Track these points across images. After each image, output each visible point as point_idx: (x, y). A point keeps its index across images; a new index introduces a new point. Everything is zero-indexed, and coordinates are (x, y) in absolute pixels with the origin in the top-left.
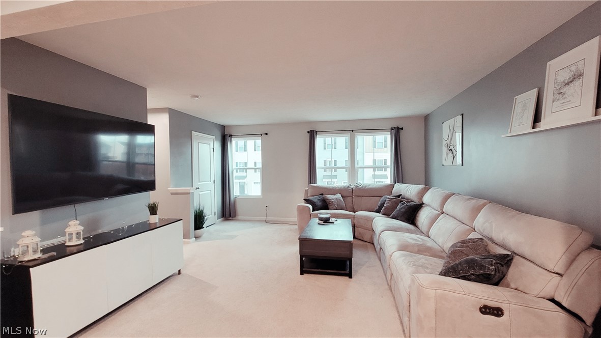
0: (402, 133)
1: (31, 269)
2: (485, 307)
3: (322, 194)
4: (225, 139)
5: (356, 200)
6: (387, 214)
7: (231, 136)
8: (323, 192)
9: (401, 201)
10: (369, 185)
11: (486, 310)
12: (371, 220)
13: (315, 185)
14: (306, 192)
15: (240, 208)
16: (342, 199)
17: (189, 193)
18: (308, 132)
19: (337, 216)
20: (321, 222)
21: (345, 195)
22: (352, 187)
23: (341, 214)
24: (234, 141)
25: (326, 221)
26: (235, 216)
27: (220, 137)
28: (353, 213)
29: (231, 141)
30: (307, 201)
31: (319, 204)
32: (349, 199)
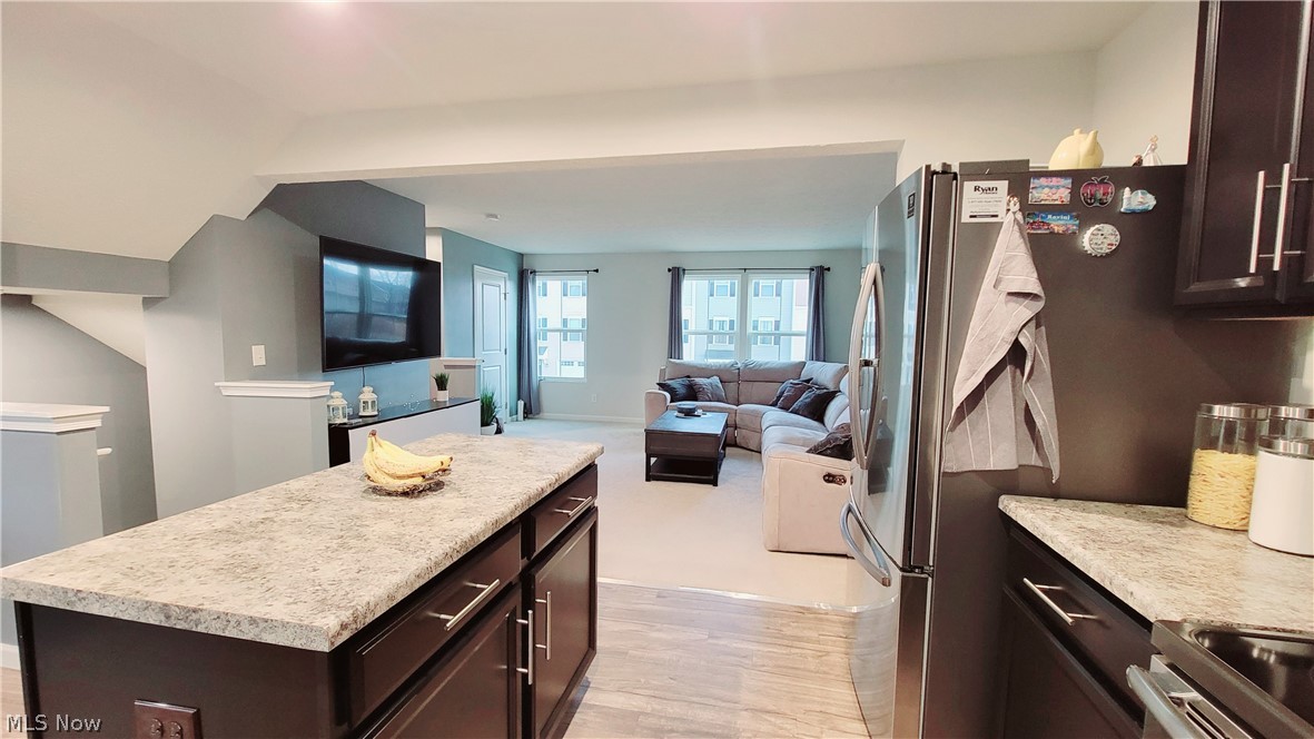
0: (827, 275)
1: (350, 431)
2: (829, 475)
3: (689, 377)
4: (523, 278)
5: (743, 386)
6: (785, 408)
7: (533, 272)
8: (689, 373)
9: (810, 388)
10: (767, 363)
11: (830, 478)
12: (761, 416)
13: (678, 361)
14: (663, 372)
15: (547, 399)
16: (720, 385)
17: (474, 367)
18: (669, 270)
19: (706, 410)
20: (682, 415)
21: (725, 378)
22: (739, 365)
23: (716, 407)
24: (539, 281)
25: (689, 413)
26: (539, 411)
27: (515, 275)
28: (735, 407)
29: (534, 280)
30: (662, 386)
31: (681, 391)
32: (733, 386)
